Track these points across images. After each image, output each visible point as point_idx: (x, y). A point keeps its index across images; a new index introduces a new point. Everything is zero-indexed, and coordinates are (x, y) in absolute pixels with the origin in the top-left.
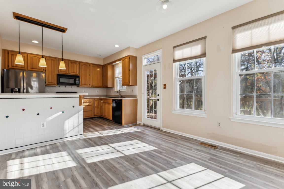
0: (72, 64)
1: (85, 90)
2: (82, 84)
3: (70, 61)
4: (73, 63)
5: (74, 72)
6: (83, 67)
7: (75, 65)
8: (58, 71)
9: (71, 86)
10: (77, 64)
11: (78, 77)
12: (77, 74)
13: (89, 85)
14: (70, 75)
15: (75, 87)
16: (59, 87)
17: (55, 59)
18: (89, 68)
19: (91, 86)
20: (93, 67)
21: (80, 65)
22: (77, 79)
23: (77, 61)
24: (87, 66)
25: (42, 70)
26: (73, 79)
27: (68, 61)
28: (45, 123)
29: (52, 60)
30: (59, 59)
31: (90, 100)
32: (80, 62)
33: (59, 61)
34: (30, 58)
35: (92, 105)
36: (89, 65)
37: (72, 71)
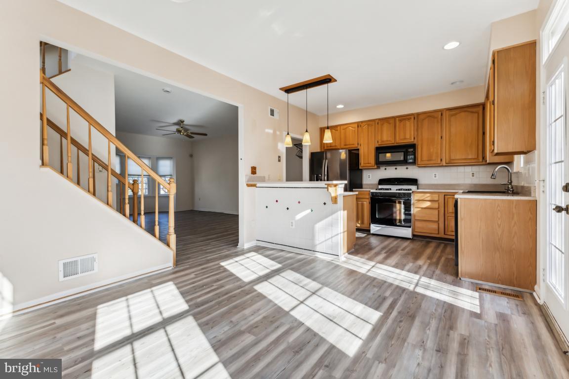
0: (402, 122)
1: (436, 174)
2: (421, 160)
3: (397, 119)
4: (404, 120)
5: (405, 139)
6: (426, 122)
7: (408, 123)
8: (378, 142)
9: (395, 167)
10: (413, 119)
11: (413, 146)
12: (412, 140)
13: (439, 160)
14: (397, 144)
15: (414, 167)
16: (385, 169)
17: (374, 122)
18: (439, 121)
19: (446, 163)
20: (452, 115)
21: (418, 121)
22: (409, 152)
23: (412, 114)
24: (436, 118)
25: (357, 146)
26: (403, 153)
27: (393, 119)
28: (294, 222)
29: (368, 125)
30: (380, 120)
31: (434, 195)
32: (418, 114)
33: (379, 124)
34: (343, 131)
35: (439, 208)
36: (440, 113)
37: (402, 137)
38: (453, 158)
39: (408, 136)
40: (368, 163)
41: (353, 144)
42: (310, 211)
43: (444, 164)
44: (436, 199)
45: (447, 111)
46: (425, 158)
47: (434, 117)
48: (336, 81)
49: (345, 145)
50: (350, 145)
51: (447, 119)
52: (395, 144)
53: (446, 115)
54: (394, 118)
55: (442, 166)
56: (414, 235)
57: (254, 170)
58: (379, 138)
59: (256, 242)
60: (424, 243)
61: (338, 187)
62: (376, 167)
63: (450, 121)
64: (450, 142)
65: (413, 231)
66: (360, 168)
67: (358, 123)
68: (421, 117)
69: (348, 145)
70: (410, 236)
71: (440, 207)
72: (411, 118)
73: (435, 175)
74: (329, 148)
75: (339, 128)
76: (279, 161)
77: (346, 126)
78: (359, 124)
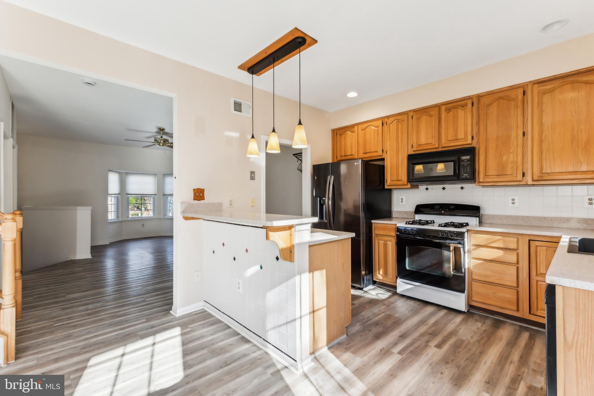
0: (451, 112)
1: (515, 197)
2: (486, 175)
3: (443, 108)
4: (454, 108)
5: (457, 140)
6: (494, 110)
7: (461, 113)
8: (412, 147)
9: (442, 186)
10: (470, 105)
11: (471, 151)
12: (469, 141)
13: (520, 175)
15: (473, 185)
16: (427, 189)
17: (406, 116)
18: (520, 104)
19: (533, 180)
20: (545, 93)
21: (478, 109)
22: (463, 161)
23: (469, 98)
24: (514, 100)
25: (381, 153)
26: (452, 163)
27: (437, 108)
28: (241, 282)
29: (398, 121)
30: (415, 111)
31: (508, 239)
32: (479, 97)
33: (414, 118)
34: (361, 133)
35: (518, 263)
36: (521, 91)
37: (450, 138)
38: (547, 170)
39: (461, 135)
40: (398, 180)
41: (377, 151)
42: (259, 267)
43: (530, 182)
44: (513, 246)
45: (536, 85)
46: (492, 171)
47: (509, 99)
48: (316, 41)
49: (365, 153)
50: (371, 152)
51: (536, 100)
52: (440, 149)
53: (533, 94)
54: (438, 106)
55: (527, 185)
56: (470, 306)
57: (199, 195)
58: (415, 140)
59: (203, 303)
60: (489, 322)
61: (293, 229)
62: (409, 186)
63: (540, 104)
64: (541, 141)
65: (469, 299)
66: (386, 187)
67: (382, 119)
68: (485, 101)
69: (369, 153)
70: (463, 307)
71: (520, 262)
72: (466, 105)
73: (513, 200)
74: (344, 158)
75: (356, 127)
76: (252, 178)
77: (366, 125)
78: (384, 121)
